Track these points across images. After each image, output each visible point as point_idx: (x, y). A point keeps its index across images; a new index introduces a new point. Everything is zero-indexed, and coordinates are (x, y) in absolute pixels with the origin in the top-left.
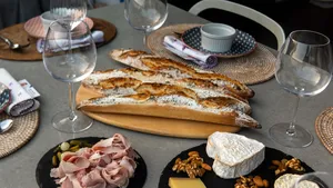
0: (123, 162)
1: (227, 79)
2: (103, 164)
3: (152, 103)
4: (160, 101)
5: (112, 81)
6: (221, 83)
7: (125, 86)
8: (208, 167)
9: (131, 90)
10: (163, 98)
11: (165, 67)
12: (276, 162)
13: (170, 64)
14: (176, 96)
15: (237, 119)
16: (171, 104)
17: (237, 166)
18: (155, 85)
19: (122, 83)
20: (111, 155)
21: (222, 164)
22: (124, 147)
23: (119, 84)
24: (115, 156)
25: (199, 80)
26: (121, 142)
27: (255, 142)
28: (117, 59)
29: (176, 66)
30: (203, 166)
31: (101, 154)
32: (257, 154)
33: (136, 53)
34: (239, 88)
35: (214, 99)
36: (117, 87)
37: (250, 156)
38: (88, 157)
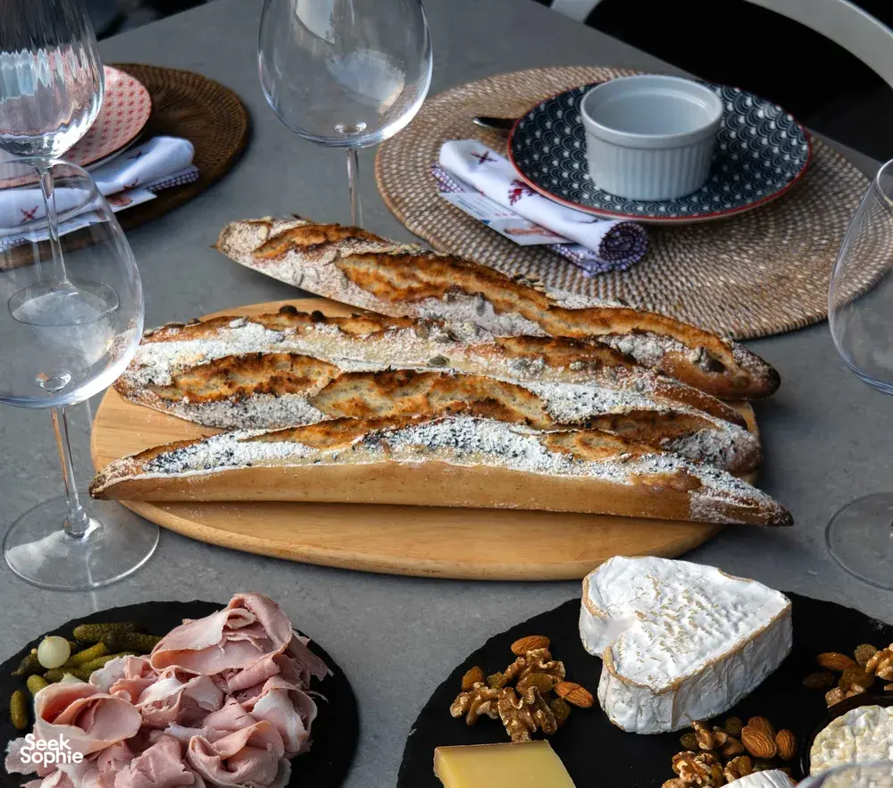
0: (264, 702)
1: (674, 328)
2: (191, 714)
3: (373, 457)
4: (406, 449)
5: (225, 368)
6: (647, 348)
7: (271, 389)
8: (580, 696)
9: (295, 404)
10: (415, 436)
11: (433, 290)
12: (832, 659)
13: (452, 278)
14: (464, 423)
15: (696, 498)
16: (445, 458)
17: (681, 690)
18: (387, 380)
19: (263, 378)
20: (221, 677)
21: (626, 684)
22: (267, 645)
23: (249, 380)
24: (237, 681)
25: (564, 342)
26: (256, 625)
27: (755, 588)
28: (247, 261)
29: (474, 284)
30: (563, 689)
31: (183, 677)
32: (758, 638)
33: (319, 238)
34: (716, 365)
35: (615, 420)
36: (242, 396)
37: (729, 646)
38: (137, 693)
